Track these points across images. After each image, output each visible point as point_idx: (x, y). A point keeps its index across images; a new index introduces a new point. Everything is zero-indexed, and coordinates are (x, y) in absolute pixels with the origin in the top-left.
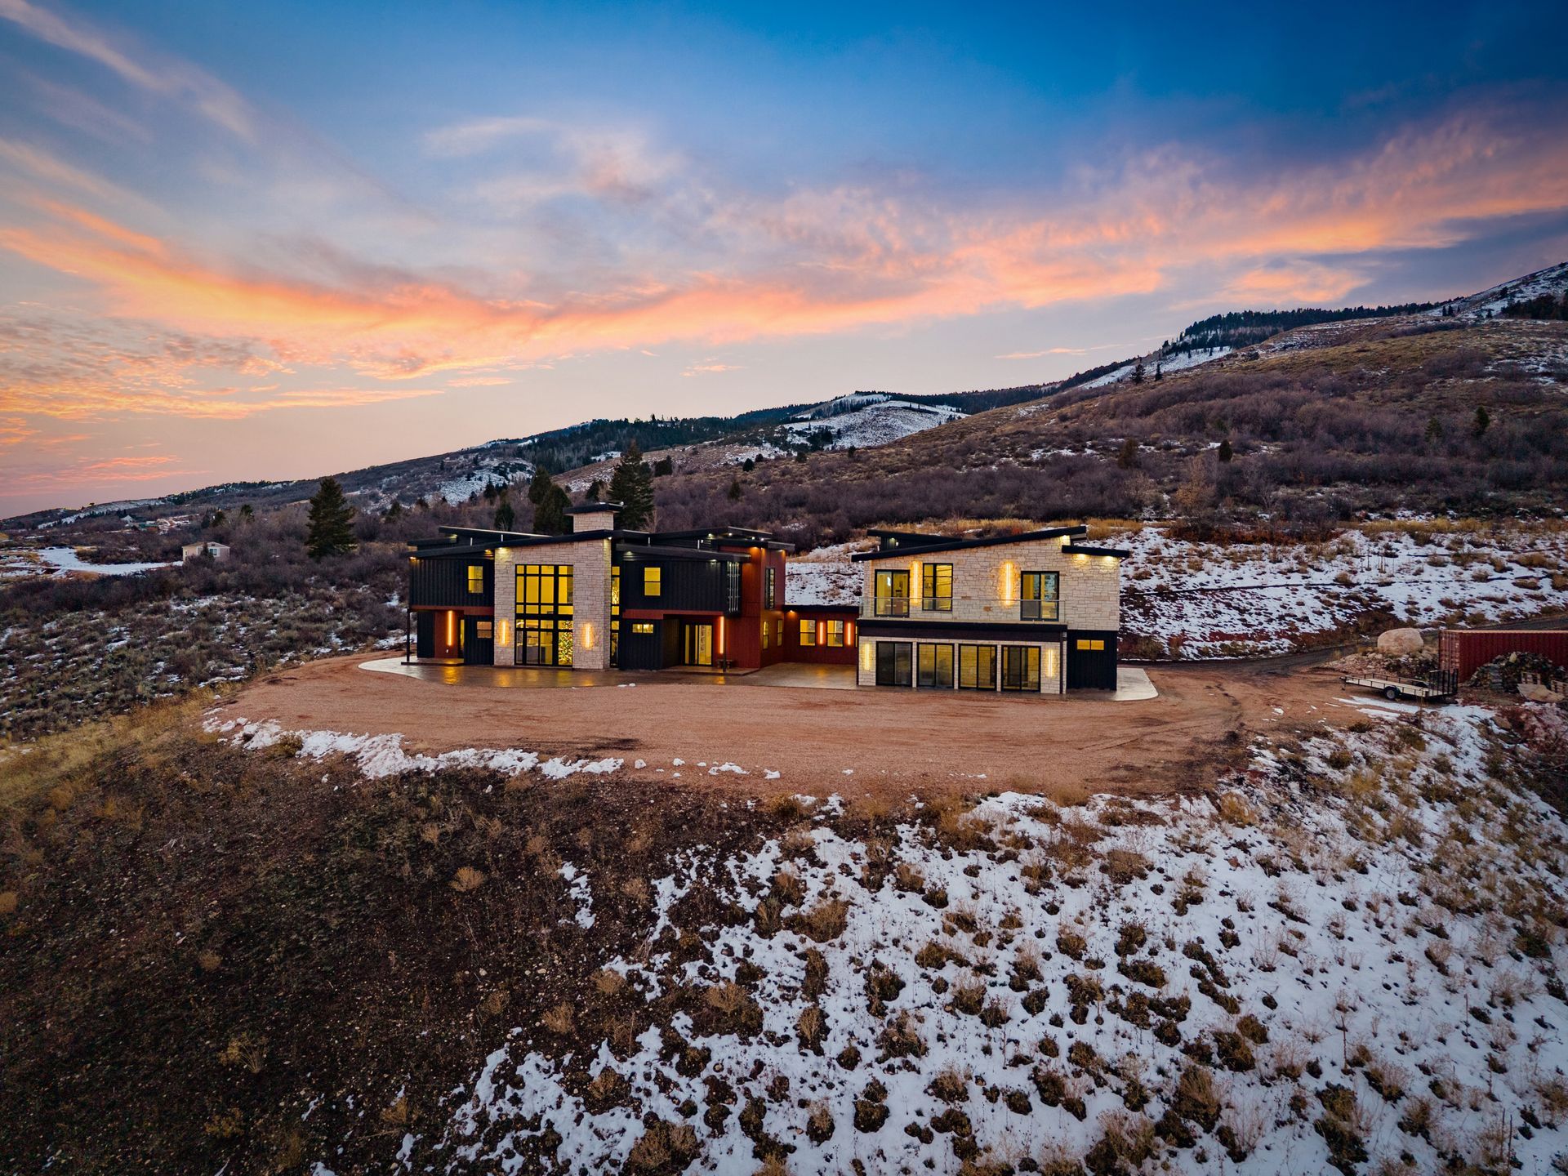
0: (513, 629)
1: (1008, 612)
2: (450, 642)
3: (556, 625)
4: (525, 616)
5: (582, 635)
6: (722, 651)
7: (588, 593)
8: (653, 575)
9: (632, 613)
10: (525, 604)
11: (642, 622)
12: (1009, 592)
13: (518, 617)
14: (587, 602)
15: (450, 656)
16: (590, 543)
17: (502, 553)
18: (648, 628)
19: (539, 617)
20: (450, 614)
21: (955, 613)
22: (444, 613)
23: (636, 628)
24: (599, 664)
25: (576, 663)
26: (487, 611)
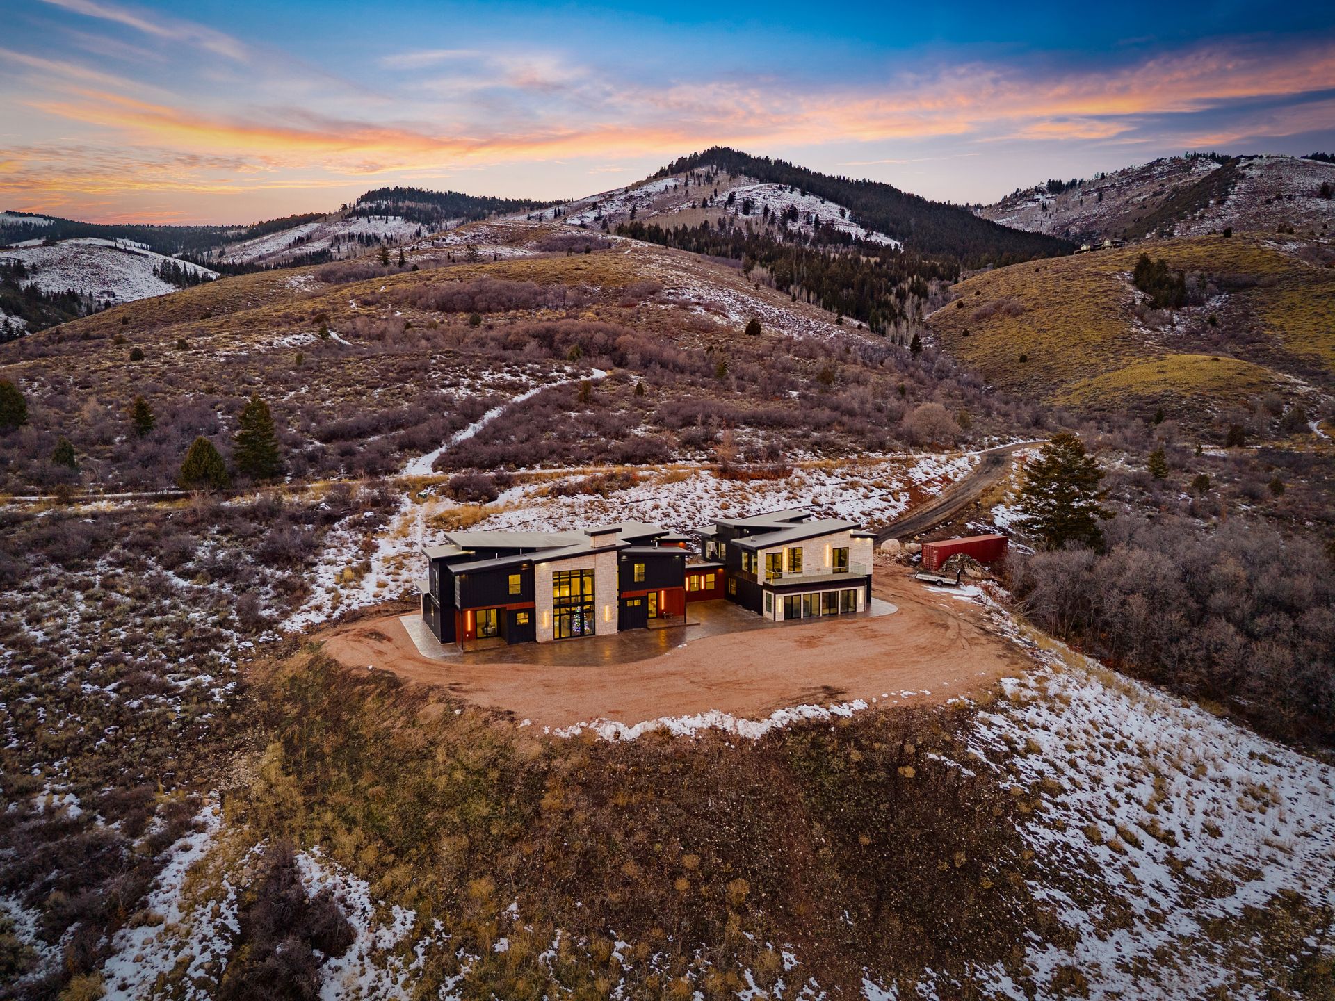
0: (552, 616)
1: (827, 570)
2: (469, 629)
3: (582, 608)
4: (560, 606)
5: (603, 614)
6: (663, 608)
7: (607, 586)
9: (627, 594)
10: (560, 597)
11: (633, 599)
12: (828, 561)
13: (555, 607)
14: (606, 592)
15: (469, 639)
16: (608, 553)
17: (543, 566)
18: (637, 603)
19: (570, 605)
23: (629, 604)
24: (615, 631)
25: (599, 633)
26: (527, 605)
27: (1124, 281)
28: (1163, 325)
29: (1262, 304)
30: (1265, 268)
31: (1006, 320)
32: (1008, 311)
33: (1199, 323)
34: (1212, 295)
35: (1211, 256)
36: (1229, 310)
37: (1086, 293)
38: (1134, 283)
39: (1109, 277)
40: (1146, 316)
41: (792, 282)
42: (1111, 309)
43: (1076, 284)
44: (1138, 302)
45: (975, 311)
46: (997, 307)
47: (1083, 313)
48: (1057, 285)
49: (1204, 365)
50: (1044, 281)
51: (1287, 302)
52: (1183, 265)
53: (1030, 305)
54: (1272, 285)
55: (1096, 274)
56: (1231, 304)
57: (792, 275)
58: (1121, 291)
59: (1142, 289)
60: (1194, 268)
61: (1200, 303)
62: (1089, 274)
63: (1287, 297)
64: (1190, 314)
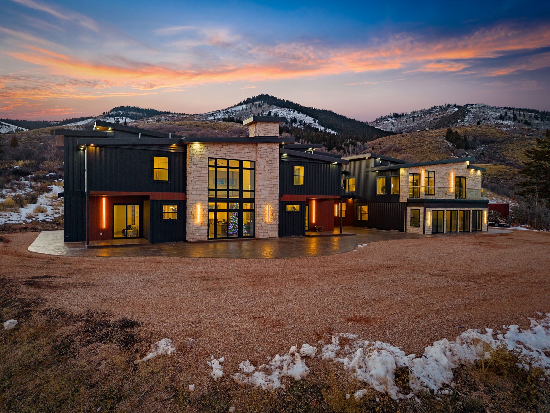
0: (206, 211)
1: (452, 195)
2: (104, 225)
3: (241, 206)
4: (216, 200)
5: (264, 214)
6: (314, 221)
7: (268, 182)
8: (300, 171)
9: (287, 197)
10: (216, 190)
11: (293, 203)
12: (452, 186)
13: (210, 200)
14: (267, 189)
15: (103, 238)
16: (270, 145)
17: (197, 146)
18: (297, 207)
19: (227, 200)
20: (104, 201)
21: (436, 196)
22: (96, 200)
23: (289, 207)
24: (276, 234)
25: (259, 234)
26: (177, 196)
27: (443, 138)
28: (463, 155)
29: (500, 148)
30: (498, 136)
31: (394, 153)
32: (395, 150)
33: (477, 155)
34: (478, 145)
35: (475, 131)
36: (487, 151)
37: (428, 142)
38: (447, 139)
39: (436, 138)
40: (455, 151)
41: (300, 138)
42: (440, 148)
43: (422, 140)
44: (450, 146)
45: (380, 150)
46: (390, 148)
47: (428, 150)
48: (414, 140)
49: (491, 167)
50: (408, 139)
51: (511, 148)
52: (464, 134)
53: (404, 147)
54: (502, 142)
55: (430, 136)
56: (487, 149)
57: (300, 136)
58: (442, 142)
59: (451, 142)
60: (469, 136)
61: (474, 148)
62: (427, 136)
63: (511, 146)
64: (471, 151)
